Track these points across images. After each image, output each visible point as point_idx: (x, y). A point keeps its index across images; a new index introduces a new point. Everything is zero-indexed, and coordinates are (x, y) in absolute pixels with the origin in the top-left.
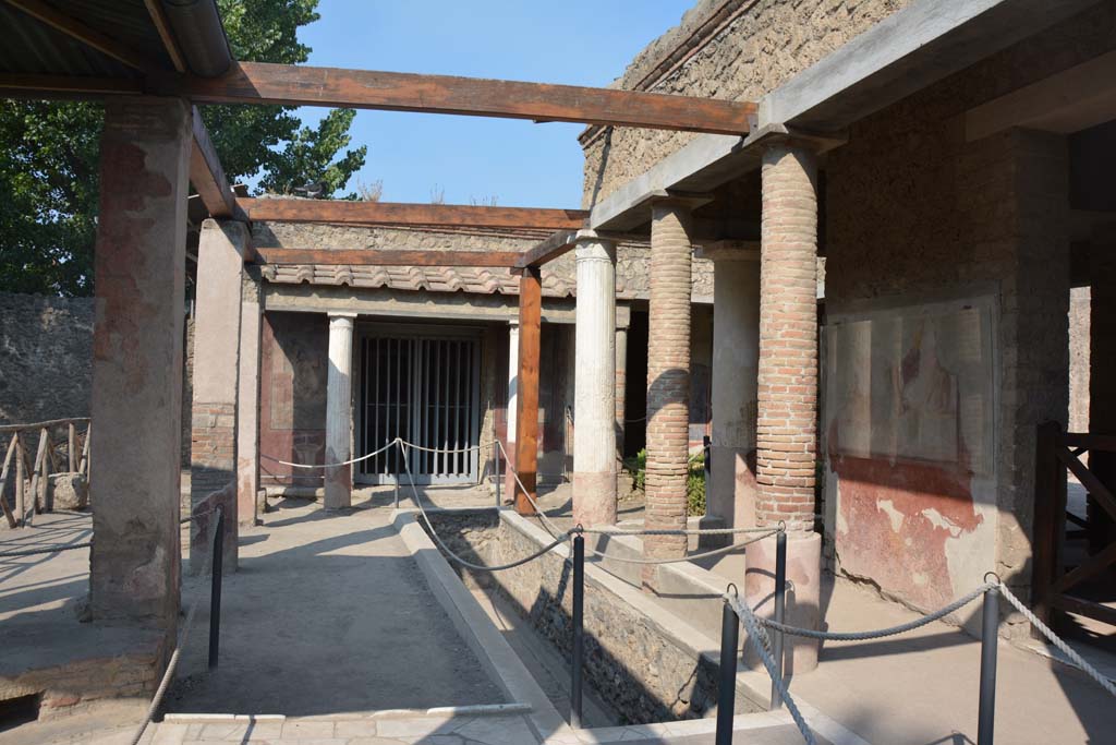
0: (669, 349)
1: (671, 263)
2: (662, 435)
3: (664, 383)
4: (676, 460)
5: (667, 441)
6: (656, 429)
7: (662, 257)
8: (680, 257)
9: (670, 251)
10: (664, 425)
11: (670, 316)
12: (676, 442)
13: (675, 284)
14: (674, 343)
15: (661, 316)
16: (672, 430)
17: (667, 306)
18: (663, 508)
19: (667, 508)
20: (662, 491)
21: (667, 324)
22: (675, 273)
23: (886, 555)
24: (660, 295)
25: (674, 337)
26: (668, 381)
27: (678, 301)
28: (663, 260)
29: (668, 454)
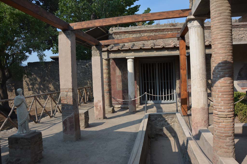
0: (221, 58)
1: (220, 16)
2: (220, 99)
3: (219, 74)
4: (227, 110)
5: (222, 102)
6: (217, 96)
7: (215, 14)
8: (225, 12)
9: (219, 10)
10: (220, 94)
11: (220, 42)
12: (227, 102)
13: (222, 26)
14: (224, 55)
15: (216, 42)
16: (225, 96)
17: (219, 37)
18: (221, 133)
19: (223, 133)
20: (221, 125)
21: (220, 46)
22: (222, 20)
24: (215, 33)
25: (224, 51)
26: (221, 73)
27: (225, 34)
28: (216, 15)
29: (223, 108)
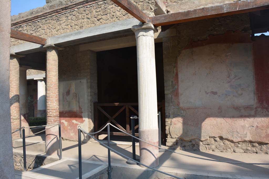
0: (15, 90)
1: (15, 70)
2: (14, 110)
3: (14, 98)
4: (18, 115)
5: (15, 112)
6: (12, 109)
7: (13, 68)
8: (17, 69)
9: (15, 67)
10: (14, 107)
11: (15, 82)
12: (17, 111)
13: (16, 75)
14: (16, 89)
15: (13, 82)
16: (16, 109)
17: (14, 80)
18: (15, 127)
19: (16, 127)
20: (14, 123)
21: (14, 84)
22: (16, 72)
23: (64, 131)
24: (12, 77)
25: (16, 87)
26: (15, 97)
27: (17, 79)
28: (13, 69)
29: (15, 114)
